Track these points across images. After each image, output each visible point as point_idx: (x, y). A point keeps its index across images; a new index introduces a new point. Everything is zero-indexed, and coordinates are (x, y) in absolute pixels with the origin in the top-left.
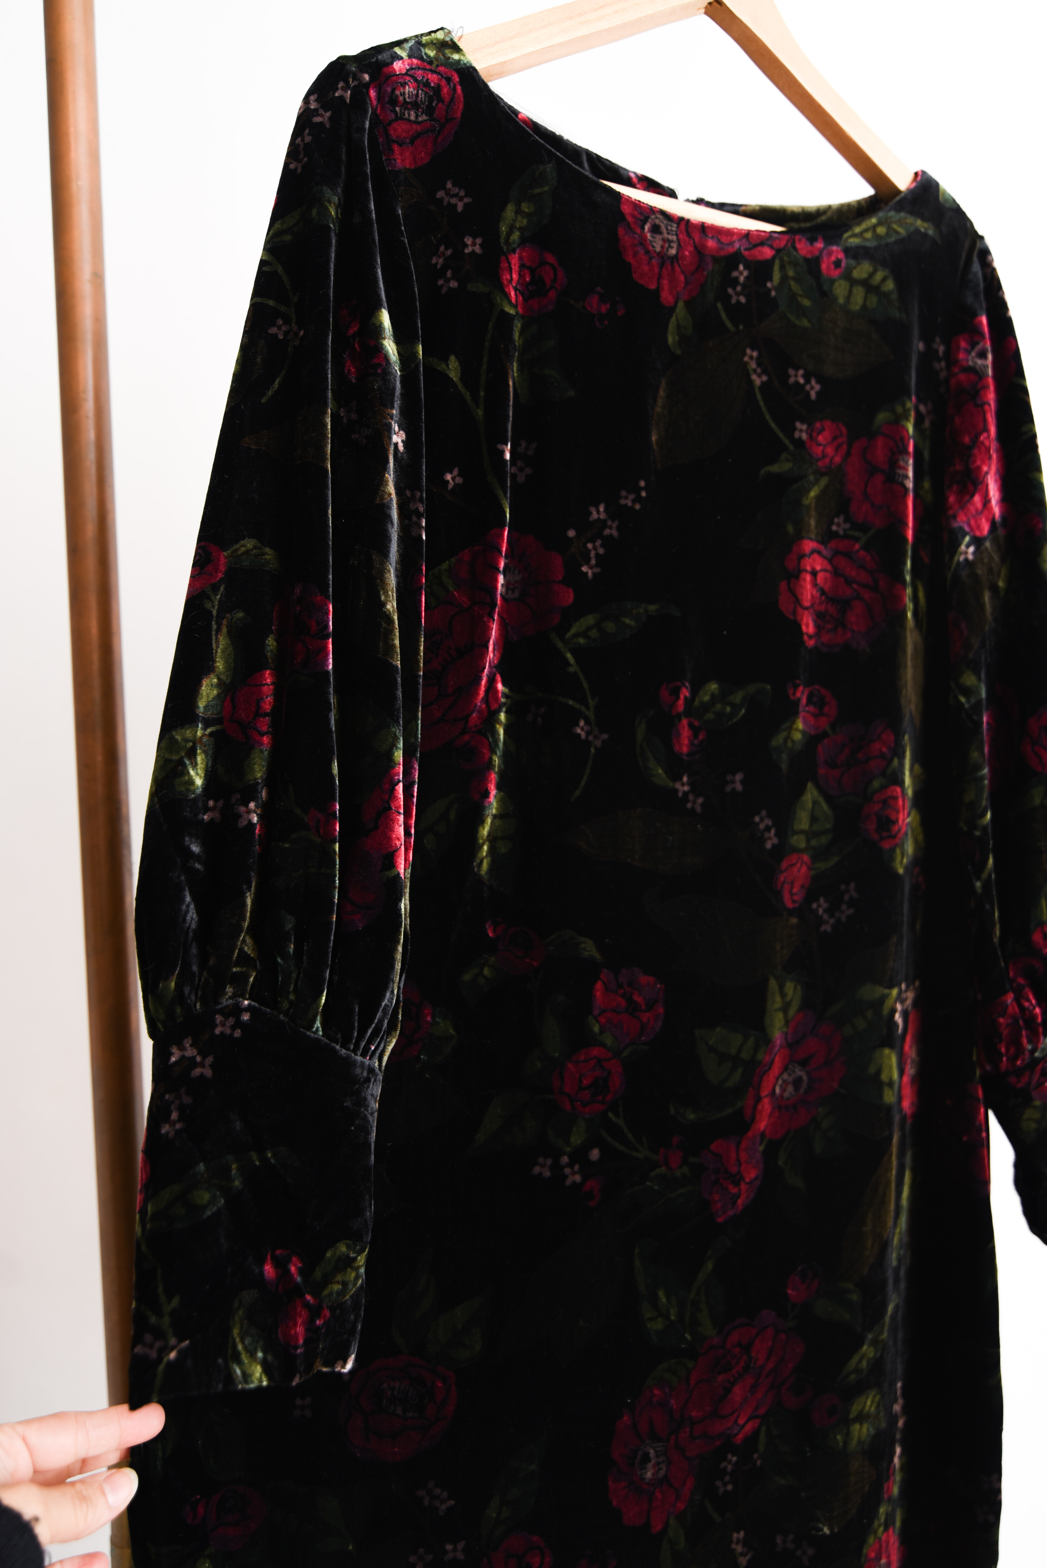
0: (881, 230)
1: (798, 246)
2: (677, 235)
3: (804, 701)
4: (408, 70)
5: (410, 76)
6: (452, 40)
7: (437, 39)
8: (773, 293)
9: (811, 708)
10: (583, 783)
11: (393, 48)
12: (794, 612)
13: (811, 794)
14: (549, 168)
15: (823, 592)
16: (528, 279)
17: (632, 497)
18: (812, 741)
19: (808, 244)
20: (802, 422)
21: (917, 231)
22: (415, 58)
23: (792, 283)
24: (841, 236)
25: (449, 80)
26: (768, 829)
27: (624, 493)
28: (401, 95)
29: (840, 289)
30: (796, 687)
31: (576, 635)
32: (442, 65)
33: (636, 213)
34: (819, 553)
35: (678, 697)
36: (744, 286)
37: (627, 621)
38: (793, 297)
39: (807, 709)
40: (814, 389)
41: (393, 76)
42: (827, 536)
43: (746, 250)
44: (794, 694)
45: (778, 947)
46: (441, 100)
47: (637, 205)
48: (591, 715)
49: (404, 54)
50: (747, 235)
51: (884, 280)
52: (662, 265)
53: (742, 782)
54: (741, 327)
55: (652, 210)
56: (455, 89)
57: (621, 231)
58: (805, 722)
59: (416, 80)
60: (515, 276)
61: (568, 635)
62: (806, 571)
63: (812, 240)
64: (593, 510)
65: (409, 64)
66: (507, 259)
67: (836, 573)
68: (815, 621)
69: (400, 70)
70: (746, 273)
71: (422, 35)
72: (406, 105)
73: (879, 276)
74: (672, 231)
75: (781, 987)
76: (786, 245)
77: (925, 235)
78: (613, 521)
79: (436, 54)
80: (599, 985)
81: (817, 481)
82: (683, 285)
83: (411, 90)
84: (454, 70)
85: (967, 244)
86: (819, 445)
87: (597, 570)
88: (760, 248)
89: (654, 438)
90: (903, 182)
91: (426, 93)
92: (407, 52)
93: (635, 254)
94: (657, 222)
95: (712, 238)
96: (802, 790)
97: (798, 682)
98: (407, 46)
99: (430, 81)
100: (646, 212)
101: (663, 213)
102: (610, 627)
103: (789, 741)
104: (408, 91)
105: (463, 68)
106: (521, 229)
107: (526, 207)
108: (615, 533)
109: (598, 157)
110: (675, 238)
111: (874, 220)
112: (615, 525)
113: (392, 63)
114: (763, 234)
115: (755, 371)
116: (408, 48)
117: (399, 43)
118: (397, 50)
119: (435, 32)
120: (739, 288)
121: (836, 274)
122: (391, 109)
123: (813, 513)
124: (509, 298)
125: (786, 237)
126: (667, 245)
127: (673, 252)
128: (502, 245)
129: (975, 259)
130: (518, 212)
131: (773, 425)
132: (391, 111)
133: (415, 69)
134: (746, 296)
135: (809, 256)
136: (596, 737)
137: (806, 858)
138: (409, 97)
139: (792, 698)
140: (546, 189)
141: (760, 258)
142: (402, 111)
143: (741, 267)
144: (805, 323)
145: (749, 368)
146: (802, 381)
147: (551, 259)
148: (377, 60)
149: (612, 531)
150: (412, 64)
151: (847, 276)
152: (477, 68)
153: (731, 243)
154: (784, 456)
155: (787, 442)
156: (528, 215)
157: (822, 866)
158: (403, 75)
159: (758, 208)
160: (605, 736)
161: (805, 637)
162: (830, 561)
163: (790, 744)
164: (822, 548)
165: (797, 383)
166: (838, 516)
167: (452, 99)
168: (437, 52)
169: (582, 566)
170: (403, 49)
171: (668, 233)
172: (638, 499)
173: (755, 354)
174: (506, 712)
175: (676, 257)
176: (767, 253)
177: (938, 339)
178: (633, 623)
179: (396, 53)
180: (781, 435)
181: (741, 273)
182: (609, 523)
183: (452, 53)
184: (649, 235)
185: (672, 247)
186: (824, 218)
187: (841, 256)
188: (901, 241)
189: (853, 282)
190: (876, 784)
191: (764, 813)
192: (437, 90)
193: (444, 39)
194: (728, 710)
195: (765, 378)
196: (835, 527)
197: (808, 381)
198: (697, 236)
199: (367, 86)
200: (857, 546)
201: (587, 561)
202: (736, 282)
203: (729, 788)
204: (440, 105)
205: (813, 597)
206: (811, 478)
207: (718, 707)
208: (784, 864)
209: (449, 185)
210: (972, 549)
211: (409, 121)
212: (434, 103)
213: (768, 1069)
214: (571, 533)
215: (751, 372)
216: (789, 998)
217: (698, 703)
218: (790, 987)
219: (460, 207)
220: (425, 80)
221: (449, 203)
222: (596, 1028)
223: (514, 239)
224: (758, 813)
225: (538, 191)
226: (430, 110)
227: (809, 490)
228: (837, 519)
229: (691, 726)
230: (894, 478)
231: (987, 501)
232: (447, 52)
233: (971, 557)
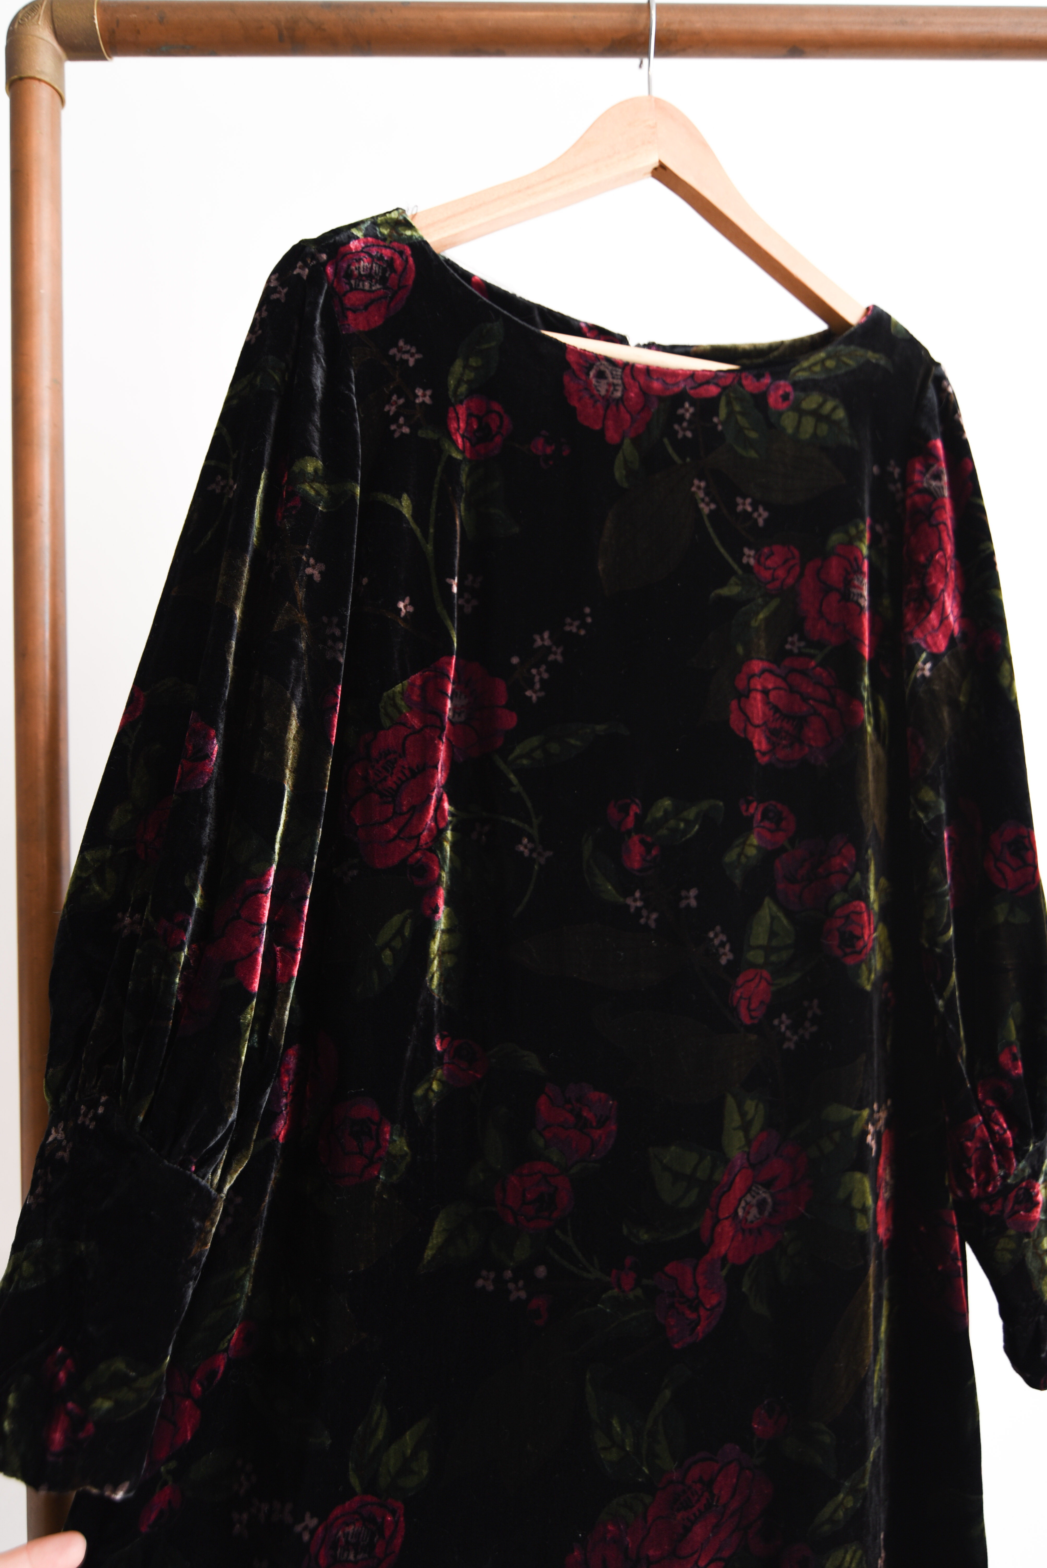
0: (830, 364)
1: (744, 382)
2: (622, 379)
3: (758, 816)
4: (363, 248)
5: (365, 252)
6: (405, 219)
7: (391, 219)
8: (720, 428)
9: (767, 823)
10: (524, 902)
11: (350, 229)
12: (745, 730)
13: (768, 908)
14: (497, 325)
15: (776, 709)
16: (475, 427)
17: (577, 623)
18: (768, 857)
19: (755, 380)
20: (750, 548)
21: (868, 362)
22: (370, 236)
23: (739, 417)
24: (789, 371)
25: (401, 253)
26: (722, 945)
27: (568, 620)
28: (356, 269)
29: (789, 421)
30: (749, 803)
31: (520, 757)
32: (395, 241)
33: (581, 361)
34: (771, 672)
35: (628, 814)
36: (690, 422)
37: (573, 741)
38: (740, 430)
39: (761, 825)
40: (762, 516)
41: (349, 254)
42: (778, 655)
43: (692, 388)
44: (747, 810)
45: (735, 1064)
46: (393, 271)
47: (583, 355)
48: (535, 833)
49: (360, 234)
50: (693, 375)
51: (834, 409)
52: (607, 407)
53: (697, 898)
54: (688, 460)
55: (597, 358)
56: (407, 261)
57: (566, 379)
58: (760, 838)
59: (370, 255)
60: (462, 425)
61: (512, 757)
62: (757, 690)
63: (759, 377)
64: (537, 637)
65: (364, 243)
66: (455, 410)
67: (790, 689)
68: (768, 738)
69: (356, 248)
70: (692, 410)
71: (377, 216)
72: (360, 277)
73: (829, 406)
74: (617, 375)
75: (740, 1106)
76: (733, 382)
77: (877, 366)
78: (558, 647)
79: (390, 232)
80: (543, 1099)
81: (766, 603)
82: (628, 424)
83: (366, 264)
84: (407, 244)
85: (922, 371)
86: (768, 568)
87: (542, 694)
88: (705, 387)
89: (600, 567)
90: (853, 316)
91: (380, 266)
92: (363, 232)
93: (581, 399)
94: (602, 368)
95: (658, 379)
96: (759, 906)
97: (751, 798)
98: (363, 227)
99: (384, 255)
100: (592, 360)
101: (608, 360)
102: (554, 747)
103: (743, 857)
104: (364, 266)
105: (415, 242)
106: (469, 382)
107: (473, 362)
108: (559, 658)
110: (620, 382)
111: (822, 355)
112: (560, 650)
113: (349, 243)
114: (708, 374)
115: (703, 500)
116: (364, 229)
117: (356, 225)
118: (355, 231)
119: (390, 212)
120: (685, 424)
121: (783, 406)
122: (346, 282)
123: (762, 634)
124: (456, 445)
125: (732, 376)
126: (612, 389)
127: (618, 394)
128: (450, 397)
129: (931, 385)
130: (466, 366)
131: (722, 550)
132: (346, 283)
133: (370, 246)
134: (692, 431)
135: (756, 392)
136: (540, 854)
137: (764, 973)
138: (363, 271)
139: (745, 814)
140: (493, 344)
141: (706, 396)
142: (357, 283)
143: (687, 405)
144: (753, 454)
145: (697, 498)
146: (749, 509)
147: (496, 407)
148: (336, 240)
149: (557, 656)
150: (368, 241)
151: (796, 408)
152: (429, 241)
153: (677, 384)
154: (733, 579)
155: (735, 567)
156: (475, 369)
157: (782, 982)
158: (359, 252)
159: (708, 348)
160: (549, 854)
161: (758, 754)
162: (783, 679)
163: (743, 860)
164: (772, 667)
165: (745, 511)
166: (792, 635)
167: (405, 269)
168: (391, 230)
169: (526, 690)
170: (360, 230)
171: (613, 378)
172: (583, 625)
173: (703, 484)
174: (452, 830)
175: (621, 399)
176: (713, 390)
177: (892, 462)
178: (578, 743)
179: (353, 234)
180: (730, 560)
181: (687, 410)
182: (553, 648)
183: (405, 230)
184: (594, 381)
185: (617, 390)
186: (774, 353)
187: (789, 389)
188: (851, 372)
189: (802, 413)
190: (838, 899)
191: (718, 928)
192: (391, 262)
193: (398, 218)
194: (682, 825)
195: (713, 506)
196: (788, 647)
197: (755, 509)
198: (642, 379)
199: (324, 264)
200: (813, 664)
201: (531, 686)
202: (681, 418)
203: (683, 904)
204: (393, 275)
205: (764, 714)
206: (760, 601)
207: (672, 823)
208: (740, 980)
209: (401, 343)
210: (928, 666)
211: (363, 290)
212: (387, 275)
213: (729, 1189)
214: (515, 660)
215: (699, 501)
216: (749, 1117)
217: (649, 819)
218: (750, 1106)
219: (411, 362)
220: (379, 255)
221: (401, 359)
222: (541, 1143)
223: (463, 389)
224: (712, 929)
225: (486, 346)
226: (383, 280)
227: (758, 613)
228: (790, 639)
229: (642, 842)
230: (848, 598)
231: (943, 618)
232: (401, 229)
233: (927, 673)
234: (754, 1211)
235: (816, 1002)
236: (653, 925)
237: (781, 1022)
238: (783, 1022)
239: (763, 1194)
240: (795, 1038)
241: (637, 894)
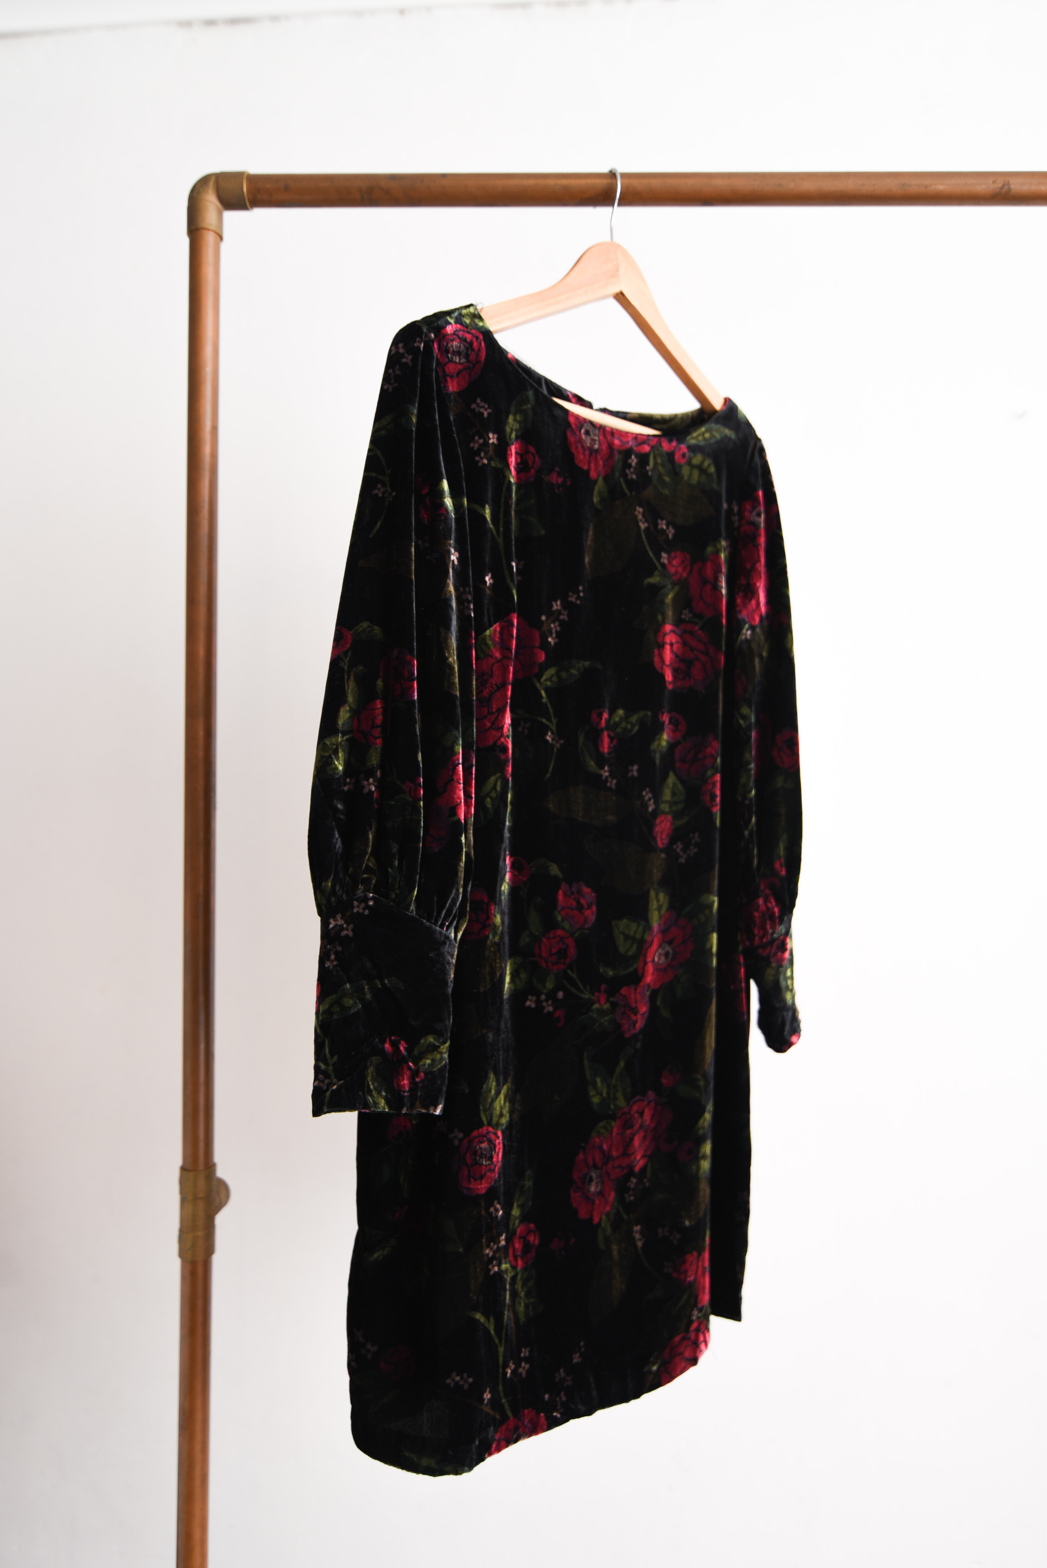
0: (709, 436)
1: (663, 443)
2: (598, 437)
3: (667, 722)
4: (455, 332)
5: (456, 335)
6: (477, 312)
7: (470, 313)
8: (650, 473)
9: (671, 726)
10: (551, 770)
11: (446, 316)
12: (662, 668)
13: (671, 779)
14: (531, 393)
15: (677, 656)
16: (520, 461)
17: (575, 596)
18: (672, 746)
19: (668, 442)
20: (666, 552)
21: (727, 437)
22: (458, 322)
24: (685, 438)
25: (477, 338)
26: (650, 799)
27: (571, 594)
28: (451, 347)
29: (685, 471)
30: (663, 713)
31: (546, 680)
32: (474, 329)
33: (577, 422)
34: (674, 632)
35: (602, 719)
36: (635, 469)
37: (573, 671)
38: (660, 476)
39: (668, 727)
40: (671, 532)
41: (445, 332)
42: (678, 622)
43: (637, 446)
44: (662, 717)
45: (655, 871)
46: (473, 350)
47: (577, 417)
48: (554, 728)
49: (452, 321)
50: (636, 437)
51: (709, 465)
52: (590, 455)
53: (638, 771)
54: (633, 493)
55: (583, 419)
56: (480, 344)
57: (569, 434)
58: (668, 735)
59: (459, 337)
60: (514, 459)
61: (542, 680)
62: (666, 643)
63: (670, 441)
64: (554, 604)
65: (455, 326)
66: (510, 448)
67: (685, 644)
68: (673, 674)
69: (451, 331)
71: (461, 308)
72: (454, 353)
73: (706, 463)
74: (595, 433)
75: (657, 895)
76: (656, 442)
77: (730, 439)
78: (565, 611)
79: (470, 322)
80: (560, 892)
81: (672, 589)
82: (601, 467)
83: (457, 343)
84: (480, 332)
85: (752, 444)
86: (674, 566)
87: (556, 640)
88: (642, 444)
89: (587, 560)
90: (718, 404)
91: (465, 346)
92: (454, 318)
93: (577, 448)
94: (588, 428)
95: (616, 438)
96: (667, 776)
97: (664, 711)
98: (452, 315)
99: (467, 338)
100: (582, 422)
101: (591, 423)
102: (564, 675)
103: (660, 746)
104: (455, 345)
105: (484, 331)
106: (516, 430)
107: (519, 417)
108: (566, 618)
109: (551, 382)
110: (597, 438)
111: (703, 429)
112: (566, 613)
113: (446, 327)
114: (644, 437)
115: (641, 520)
116: (454, 316)
117: (449, 313)
118: (448, 318)
119: (468, 306)
120: (632, 470)
121: (683, 461)
122: (446, 355)
123: (671, 608)
124: (511, 471)
125: (656, 439)
126: (593, 442)
127: (596, 446)
128: (508, 439)
129: (757, 453)
130: (515, 420)
131: (651, 554)
132: (446, 357)
133: (458, 330)
134: (637, 475)
135: (669, 451)
136: (557, 742)
137: (669, 817)
138: (456, 348)
139: (661, 720)
140: (529, 406)
141: (643, 451)
142: (452, 357)
144: (667, 491)
145: (638, 519)
146: (664, 527)
147: (532, 449)
148: (438, 324)
149: (564, 617)
150: (457, 327)
151: (689, 463)
152: (492, 330)
153: (628, 442)
154: (656, 573)
156: (520, 422)
157: (679, 823)
158: (452, 334)
159: (637, 415)
160: (562, 742)
161: (667, 684)
162: (681, 636)
163: (660, 748)
164: (676, 629)
165: (662, 529)
166: (685, 610)
167: (479, 350)
168: (470, 319)
169: (548, 638)
170: (451, 317)
171: (593, 435)
173: (642, 510)
175: (598, 450)
176: (646, 448)
177: (735, 503)
178: (576, 673)
179: (448, 320)
180: (655, 560)
181: (633, 461)
182: (563, 612)
183: (479, 322)
184: (583, 436)
185: (595, 444)
186: (673, 423)
187: (686, 450)
188: (718, 442)
189: (692, 467)
190: (709, 773)
191: (648, 789)
192: (471, 344)
193: (473, 311)
194: (629, 726)
195: (646, 525)
196: (683, 616)
197: (668, 528)
198: (609, 437)
199: (433, 341)
200: (697, 628)
201: (551, 635)
202: (630, 466)
203: (630, 774)
204: (473, 353)
205: (671, 659)
206: (669, 587)
207: (624, 724)
208: (658, 821)
209: (479, 401)
210: (749, 632)
211: (456, 362)
212: (469, 352)
213: (651, 945)
214: (543, 618)
215: (639, 521)
216: (661, 902)
217: (612, 722)
218: (661, 896)
219: (486, 414)
220: (464, 337)
221: (479, 412)
222: (559, 918)
223: (513, 436)
224: (645, 790)
225: (524, 407)
226: (467, 356)
227: (668, 595)
228: (684, 612)
229: (609, 736)
230: (716, 588)
231: (758, 604)
232: (477, 321)
233: (748, 637)
234: (663, 958)
235: (697, 835)
236: (614, 787)
237: (678, 847)
238: (679, 847)
239: (668, 948)
240: (685, 856)
241: (606, 768)
